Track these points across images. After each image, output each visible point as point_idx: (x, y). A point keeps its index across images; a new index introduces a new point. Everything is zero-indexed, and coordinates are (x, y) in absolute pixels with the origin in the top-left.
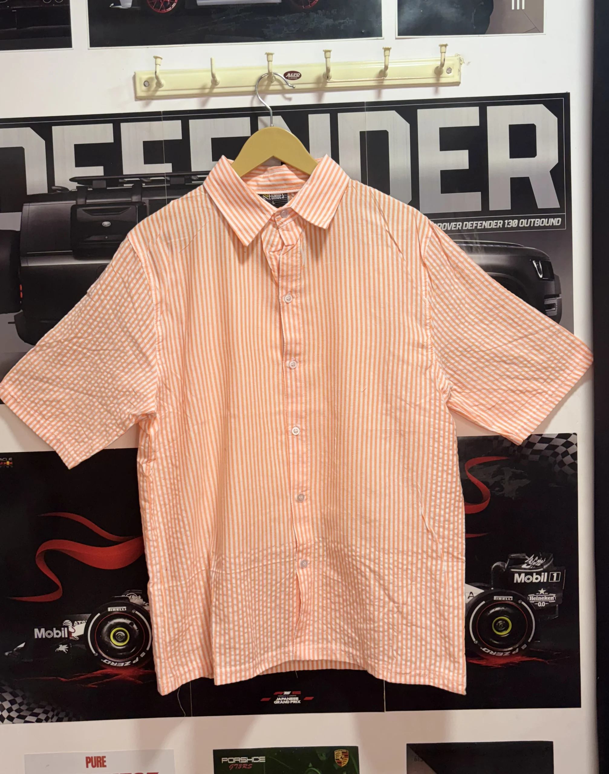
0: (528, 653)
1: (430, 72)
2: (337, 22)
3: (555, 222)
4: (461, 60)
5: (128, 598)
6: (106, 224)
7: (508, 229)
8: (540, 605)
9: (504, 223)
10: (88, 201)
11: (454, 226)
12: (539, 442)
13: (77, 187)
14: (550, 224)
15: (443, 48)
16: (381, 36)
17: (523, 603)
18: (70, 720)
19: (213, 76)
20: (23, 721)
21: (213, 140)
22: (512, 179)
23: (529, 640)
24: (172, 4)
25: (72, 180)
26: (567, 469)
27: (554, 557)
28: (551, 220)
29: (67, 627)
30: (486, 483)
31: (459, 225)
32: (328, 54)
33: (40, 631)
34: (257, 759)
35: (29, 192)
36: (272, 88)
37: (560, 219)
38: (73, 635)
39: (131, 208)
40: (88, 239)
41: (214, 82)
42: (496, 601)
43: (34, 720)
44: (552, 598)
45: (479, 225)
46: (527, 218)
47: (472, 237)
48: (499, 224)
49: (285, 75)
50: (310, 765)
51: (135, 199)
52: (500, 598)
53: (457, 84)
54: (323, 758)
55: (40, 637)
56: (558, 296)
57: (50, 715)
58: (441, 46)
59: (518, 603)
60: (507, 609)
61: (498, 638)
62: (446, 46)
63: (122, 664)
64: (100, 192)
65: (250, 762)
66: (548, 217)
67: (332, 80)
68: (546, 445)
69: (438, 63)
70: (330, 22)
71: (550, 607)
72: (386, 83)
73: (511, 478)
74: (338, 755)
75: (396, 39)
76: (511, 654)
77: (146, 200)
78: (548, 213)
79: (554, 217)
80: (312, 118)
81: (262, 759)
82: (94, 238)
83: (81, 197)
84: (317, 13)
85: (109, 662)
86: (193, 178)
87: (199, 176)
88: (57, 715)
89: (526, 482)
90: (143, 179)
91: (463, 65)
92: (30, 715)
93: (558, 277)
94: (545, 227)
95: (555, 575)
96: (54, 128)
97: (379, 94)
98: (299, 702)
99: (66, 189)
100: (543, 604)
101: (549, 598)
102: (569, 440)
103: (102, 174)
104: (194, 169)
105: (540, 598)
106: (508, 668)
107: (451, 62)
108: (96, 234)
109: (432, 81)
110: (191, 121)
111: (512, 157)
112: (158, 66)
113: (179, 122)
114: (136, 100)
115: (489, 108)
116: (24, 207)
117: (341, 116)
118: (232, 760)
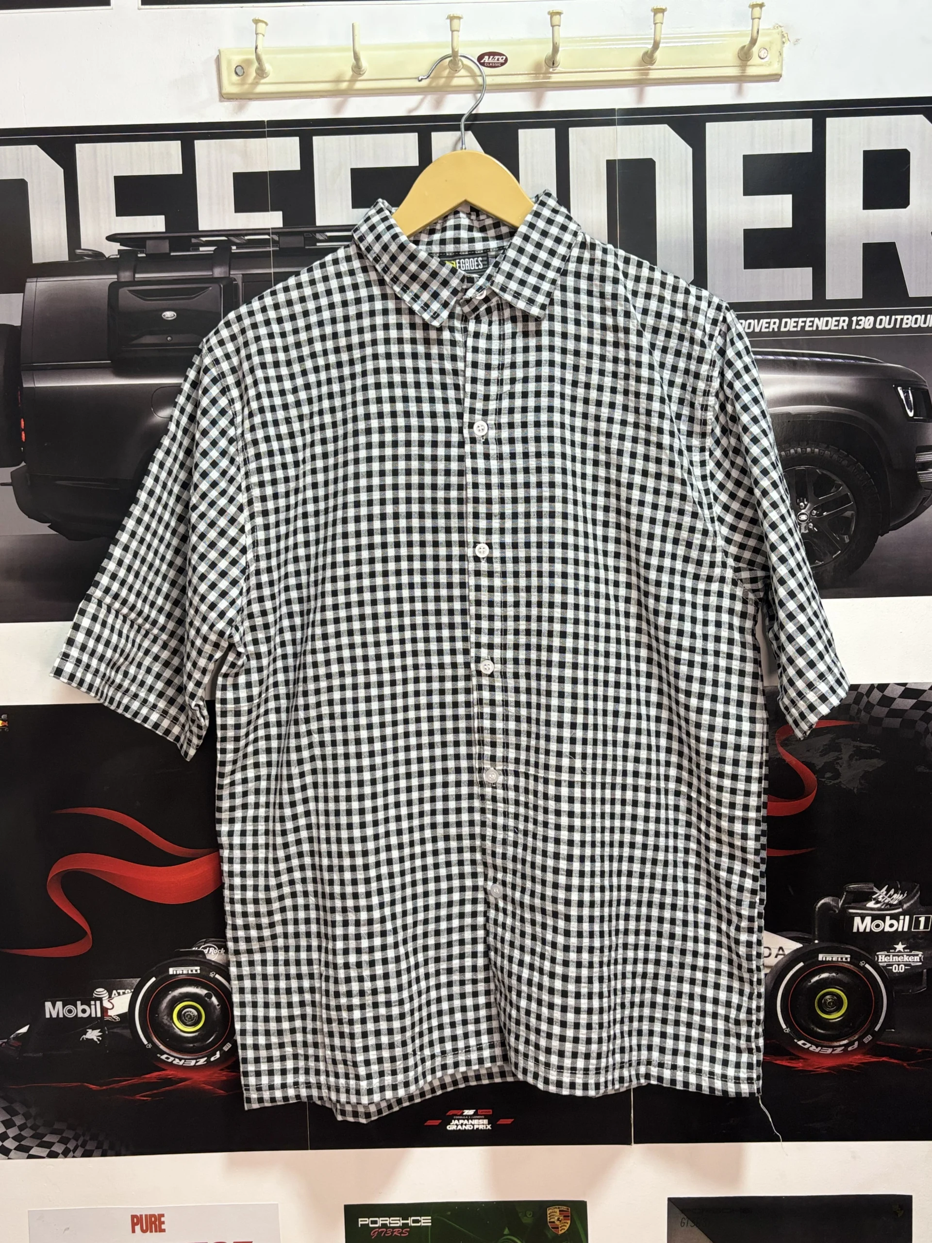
0: (873, 1049)
1: (730, 56)
4: (783, 36)
5: (202, 953)
6: (169, 315)
7: (857, 331)
8: (895, 969)
9: (851, 322)
10: (137, 276)
11: (765, 325)
12: (901, 696)
13: (119, 251)
15: (758, 11)
17: (867, 966)
18: (104, 1155)
19: (357, 57)
20: (26, 1155)
21: (354, 172)
22: (867, 247)
23: (877, 1029)
25: (111, 238)
27: (921, 889)
28: (931, 318)
29: (101, 1000)
30: (810, 766)
31: (774, 324)
32: (556, 19)
33: (54, 1006)
34: (418, 1221)
35: (38, 258)
36: (456, 82)
38: (110, 1013)
39: (213, 289)
40: (135, 342)
41: (357, 69)
42: (822, 962)
43: (45, 1155)
44: (916, 958)
45: (808, 324)
46: (890, 314)
47: (795, 344)
48: (841, 324)
49: (480, 58)
50: (506, 1231)
51: (218, 272)
52: (829, 957)
53: (775, 77)
54: (528, 1219)
55: (55, 1016)
57: (70, 1147)
58: (753, 6)
59: (858, 966)
60: (840, 976)
61: (825, 1024)
62: (761, 6)
63: (193, 1063)
64: (158, 261)
65: (405, 1226)
66: (926, 313)
67: (559, 69)
68: (911, 702)
69: (746, 41)
71: (912, 975)
72: (653, 75)
73: (851, 757)
74: (554, 1215)
76: (845, 1051)
77: (237, 274)
78: (926, 305)
80: (523, 135)
81: (425, 1221)
82: (148, 339)
83: (126, 269)
85: (171, 1059)
86: (319, 236)
87: (329, 234)
88: (83, 1146)
89: (877, 763)
90: (232, 238)
91: (787, 45)
92: (38, 1146)
94: (920, 329)
95: (922, 919)
96: (78, 146)
97: (640, 96)
98: (489, 1127)
99: (101, 255)
100: (901, 969)
101: (911, 959)
103: (163, 229)
104: (320, 221)
105: (896, 959)
106: (839, 1073)
107: (767, 39)
108: (151, 333)
109: (733, 72)
110: (315, 139)
111: (866, 207)
112: (260, 36)
113: (296, 140)
114: (221, 101)
115: (828, 120)
116: (28, 285)
117: (574, 133)
118: (375, 1222)
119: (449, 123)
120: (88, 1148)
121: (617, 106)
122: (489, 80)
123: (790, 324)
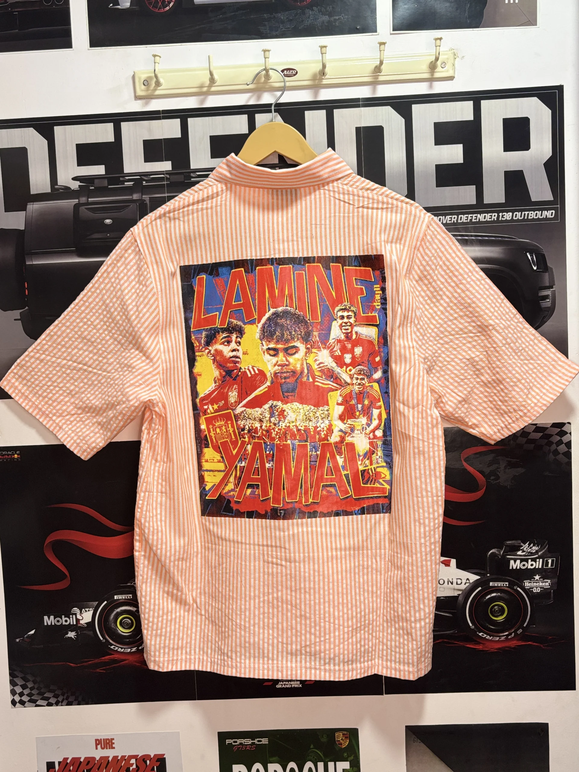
0: (522, 637)
1: (425, 67)
2: (332, 19)
3: (549, 214)
4: (455, 55)
5: (133, 587)
6: (108, 221)
7: (502, 221)
8: (535, 591)
9: (498, 216)
10: (90, 199)
11: (449, 219)
12: (534, 431)
13: (79, 186)
14: (544, 216)
15: (438, 41)
16: (376, 31)
17: (518, 589)
18: (79, 704)
19: (211, 74)
20: (34, 705)
21: (211, 137)
22: (506, 173)
23: (525, 625)
24: (169, 3)
25: (75, 179)
26: (561, 457)
27: (548, 543)
28: (545, 213)
29: (76, 614)
30: (481, 472)
31: (454, 218)
32: (324, 49)
33: (49, 618)
34: (260, 741)
35: (33, 191)
36: (269, 85)
37: (554, 212)
38: (81, 622)
39: (132, 205)
40: (89, 237)
41: (212, 80)
42: (492, 587)
43: (45, 704)
44: (547, 584)
45: (474, 218)
46: (522, 211)
47: (466, 230)
48: (493, 217)
49: (283, 71)
50: (312, 746)
51: (136, 196)
52: (495, 584)
53: (451, 78)
54: (324, 739)
55: (49, 624)
56: (552, 288)
57: (60, 699)
58: (436, 39)
59: (513, 589)
60: (502, 595)
61: (494, 623)
62: (441, 39)
63: (129, 650)
64: (102, 191)
65: (253, 744)
66: (542, 210)
67: (327, 77)
68: (540, 435)
69: (433, 58)
70: (326, 18)
71: (545, 593)
72: (381, 78)
73: (505, 467)
74: (339, 737)
75: (391, 34)
76: (507, 638)
77: (146, 197)
78: (542, 205)
79: (547, 210)
80: (308, 114)
81: (265, 741)
82: (96, 236)
83: (83, 196)
84: (312, 10)
85: (117, 648)
86: (192, 175)
87: (198, 173)
88: (67, 699)
89: (521, 470)
90: (143, 177)
91: (457, 59)
92: (41, 699)
93: (551, 269)
94: (539, 219)
95: (550, 561)
96: (55, 128)
97: (374, 90)
98: (300, 686)
99: (69, 188)
100: (539, 590)
101: (544, 584)
102: (564, 429)
103: (104, 173)
104: (193, 165)
105: (535, 584)
106: (504, 652)
107: (446, 57)
108: (98, 232)
109: (426, 76)
110: (189, 119)
111: (505, 150)
112: (157, 64)
113: (178, 120)
114: (135, 100)
115: (482, 102)
116: (28, 206)
117: (337, 113)
118: (236, 742)
119: (265, 108)
120: (70, 700)
121: (361, 97)
122: (288, 84)
123: (464, 218)
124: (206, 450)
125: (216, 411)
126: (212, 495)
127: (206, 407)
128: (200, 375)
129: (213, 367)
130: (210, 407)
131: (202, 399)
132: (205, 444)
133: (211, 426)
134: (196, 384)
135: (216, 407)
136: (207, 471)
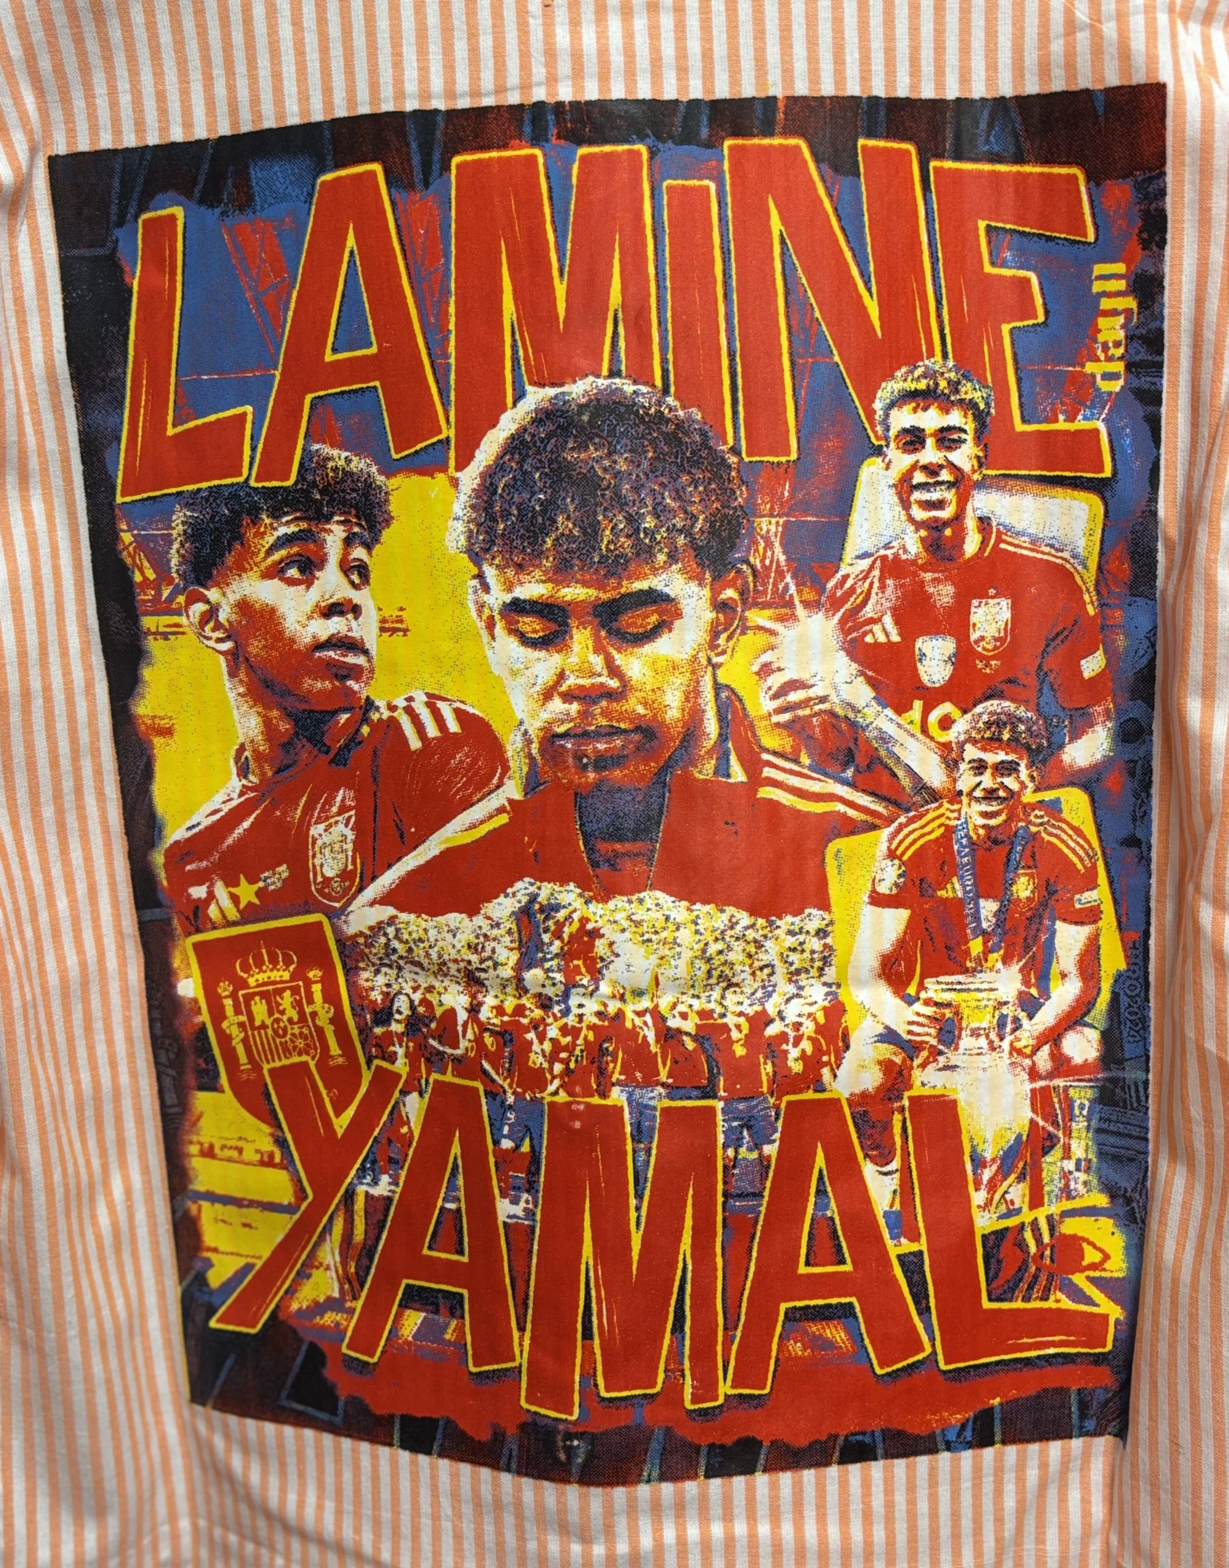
124: (203, 1100)
125: (249, 914)
126: (241, 1312)
127: (198, 892)
128: (167, 732)
129: (231, 691)
130: (221, 891)
131: (182, 852)
132: (201, 1073)
133: (224, 989)
134: (149, 773)
135: (247, 892)
136: (213, 1197)
